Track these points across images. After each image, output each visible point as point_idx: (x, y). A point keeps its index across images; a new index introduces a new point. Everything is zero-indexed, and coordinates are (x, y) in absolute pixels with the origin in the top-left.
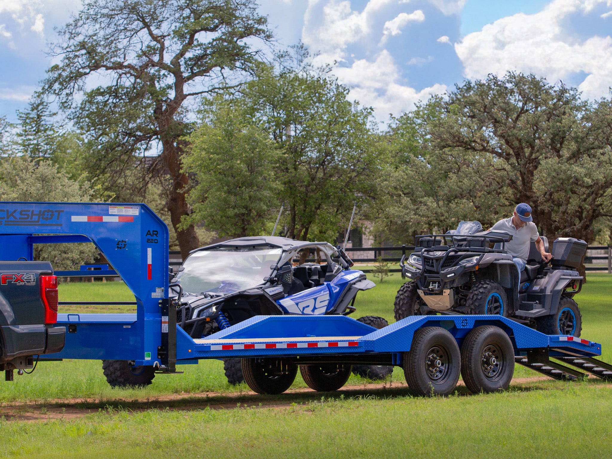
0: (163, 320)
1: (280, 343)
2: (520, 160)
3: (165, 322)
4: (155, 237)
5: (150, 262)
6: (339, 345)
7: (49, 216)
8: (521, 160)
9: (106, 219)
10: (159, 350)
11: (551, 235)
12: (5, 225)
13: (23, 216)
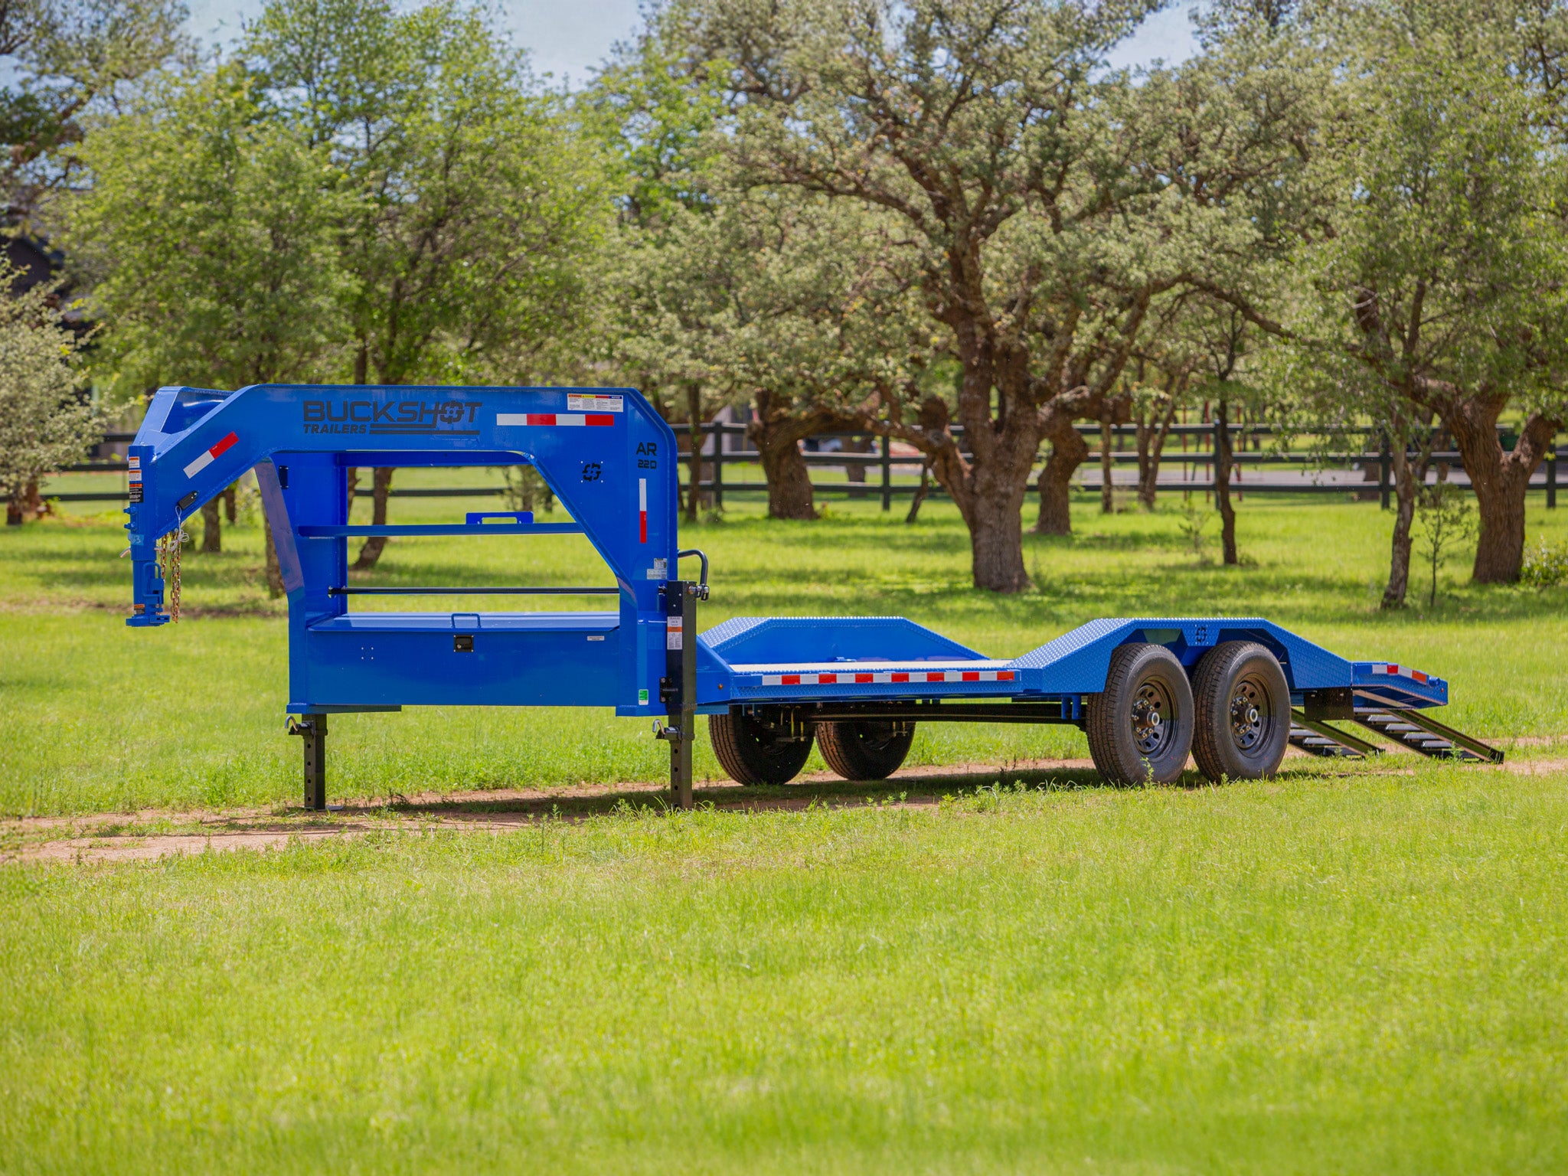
0: (669, 625)
1: (880, 671)
2: (951, 218)
3: (675, 629)
4: (650, 457)
5: (643, 507)
6: (981, 679)
7: (455, 416)
8: (955, 220)
9: (562, 420)
10: (662, 685)
11: (1027, 408)
12: (372, 432)
13: (405, 415)
